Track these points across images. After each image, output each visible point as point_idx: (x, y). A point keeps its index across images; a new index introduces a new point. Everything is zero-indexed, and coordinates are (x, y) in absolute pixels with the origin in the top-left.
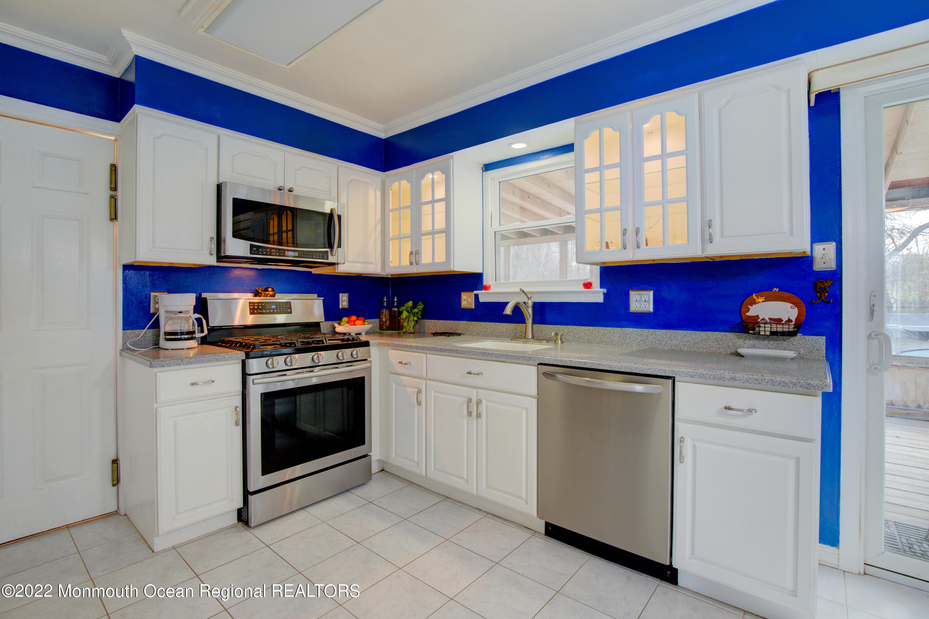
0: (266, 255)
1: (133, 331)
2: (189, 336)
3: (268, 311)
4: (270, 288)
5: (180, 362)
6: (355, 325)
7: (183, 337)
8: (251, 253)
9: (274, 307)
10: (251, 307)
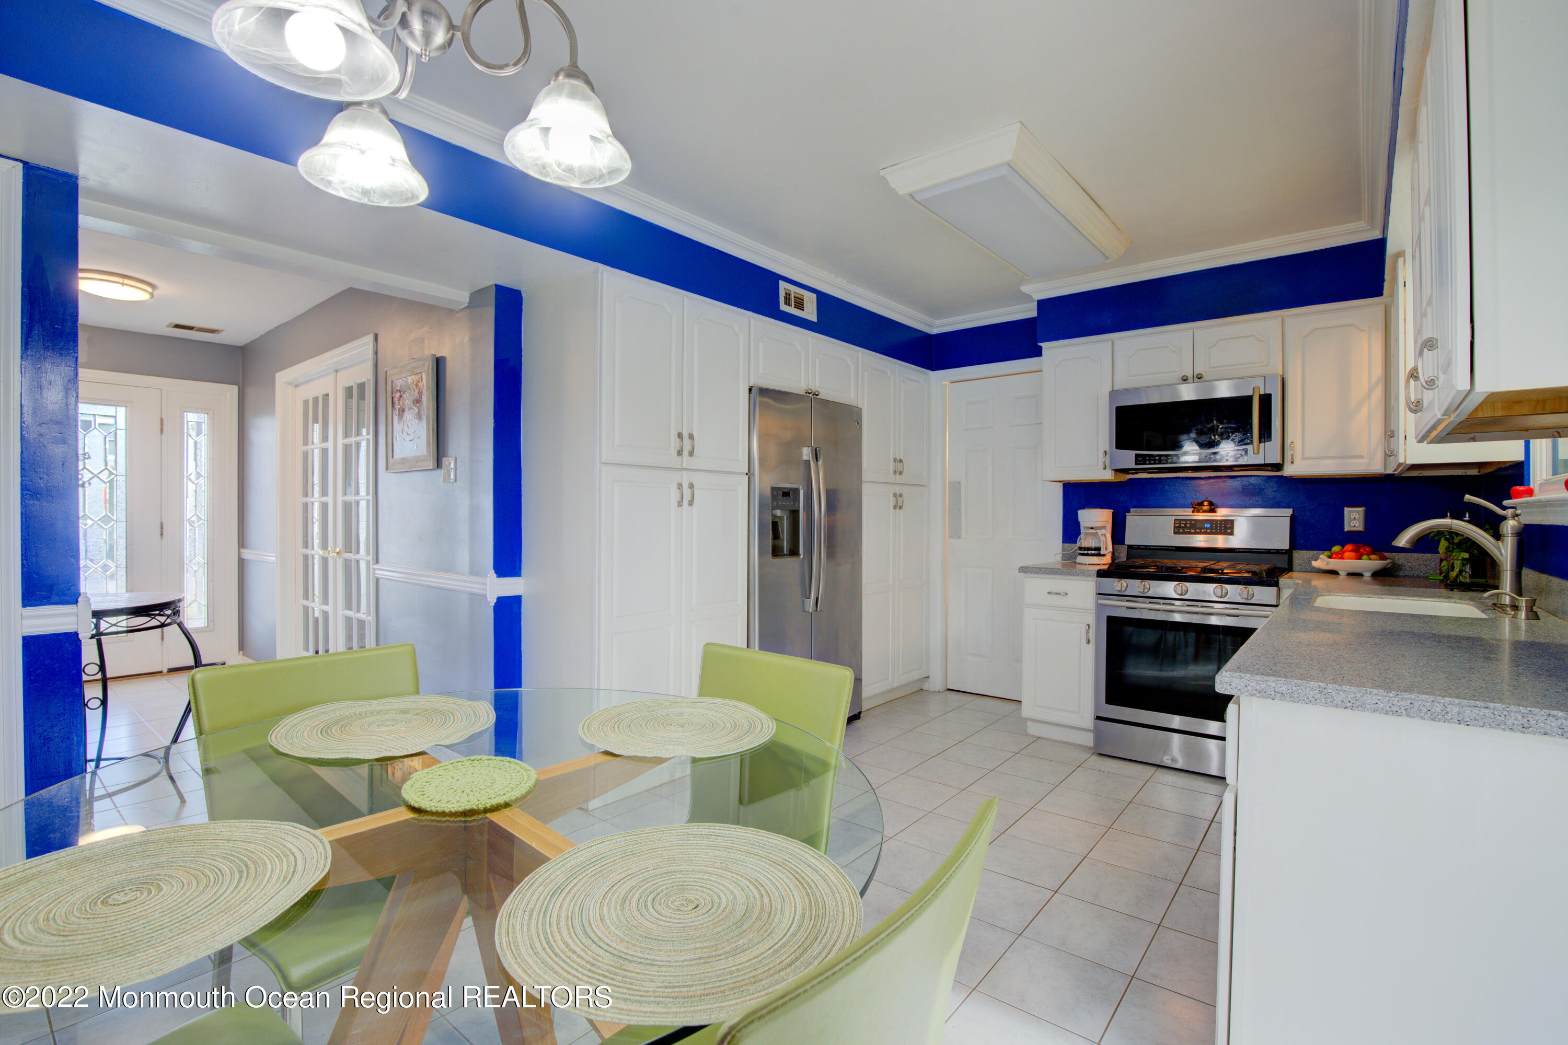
0: (1155, 463)
1: (1070, 545)
2: (1096, 552)
3: (1198, 530)
4: (1205, 501)
6: (1343, 559)
7: (1090, 552)
8: (1136, 464)
9: (1208, 525)
10: (1177, 525)
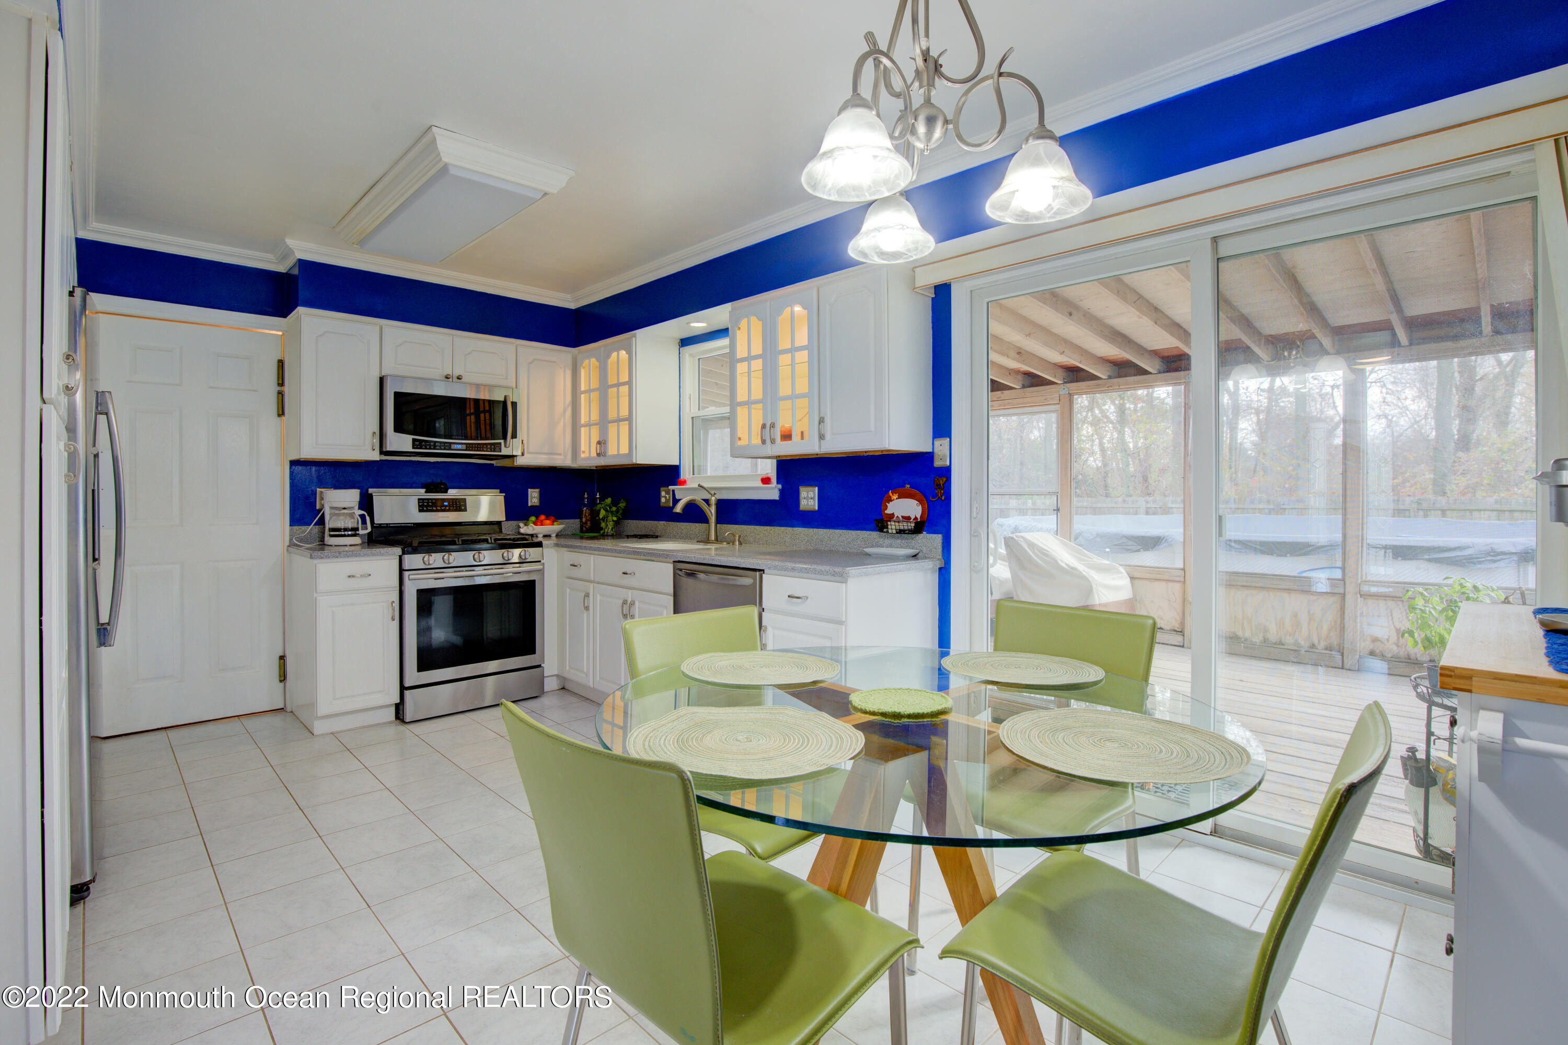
0: (430, 449)
1: (300, 527)
2: (353, 533)
3: (439, 508)
5: (338, 555)
6: (542, 525)
7: (346, 533)
8: (413, 448)
9: (446, 504)
10: (420, 504)
